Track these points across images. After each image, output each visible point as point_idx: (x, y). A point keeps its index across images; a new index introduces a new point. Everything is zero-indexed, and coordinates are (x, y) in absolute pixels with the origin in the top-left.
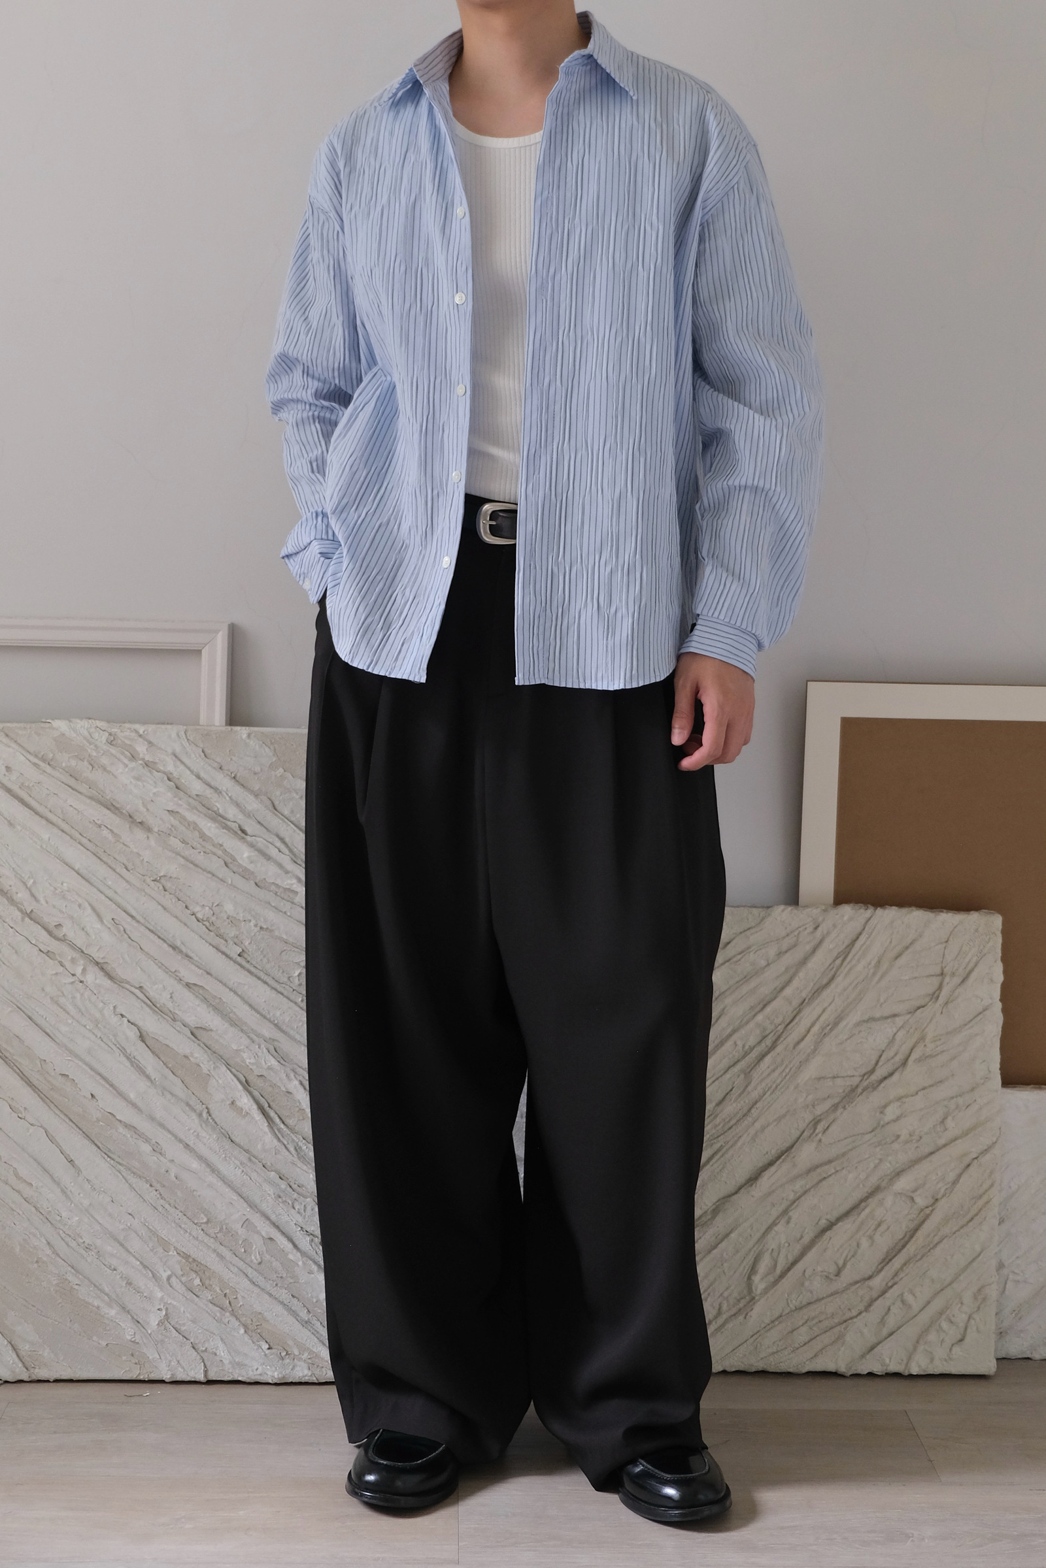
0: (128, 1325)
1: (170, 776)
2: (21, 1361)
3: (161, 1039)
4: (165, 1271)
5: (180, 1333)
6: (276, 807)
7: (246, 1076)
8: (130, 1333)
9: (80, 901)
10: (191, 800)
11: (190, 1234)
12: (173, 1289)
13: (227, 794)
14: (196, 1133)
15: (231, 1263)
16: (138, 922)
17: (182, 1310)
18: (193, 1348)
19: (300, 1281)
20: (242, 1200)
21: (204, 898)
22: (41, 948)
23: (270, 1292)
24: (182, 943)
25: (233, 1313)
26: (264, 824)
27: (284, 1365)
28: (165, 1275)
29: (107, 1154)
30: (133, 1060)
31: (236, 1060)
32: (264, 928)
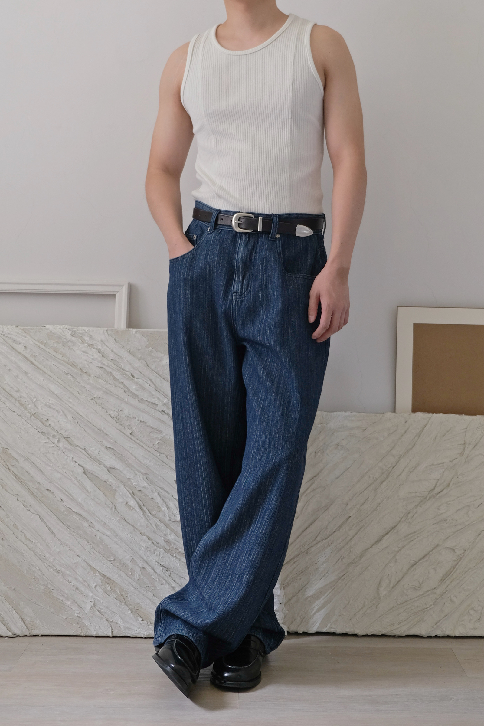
0: (76, 609)
1: (99, 350)
2: (26, 626)
3: (93, 473)
4: (94, 583)
5: (100, 613)
6: (148, 365)
7: (133, 490)
8: (77, 613)
9: (57, 409)
10: (109, 362)
11: (106, 565)
12: (98, 591)
13: (126, 359)
14: (109, 518)
15: (125, 580)
16: (84, 418)
17: (102, 602)
18: (107, 620)
19: (157, 588)
20: (130, 549)
21: (114, 407)
22: (39, 431)
23: (143, 593)
24: (104, 428)
25: (126, 604)
26: (143, 373)
27: (149, 629)
28: (94, 585)
29: (68, 527)
30: (80, 483)
31: (129, 483)
32: (142, 421)
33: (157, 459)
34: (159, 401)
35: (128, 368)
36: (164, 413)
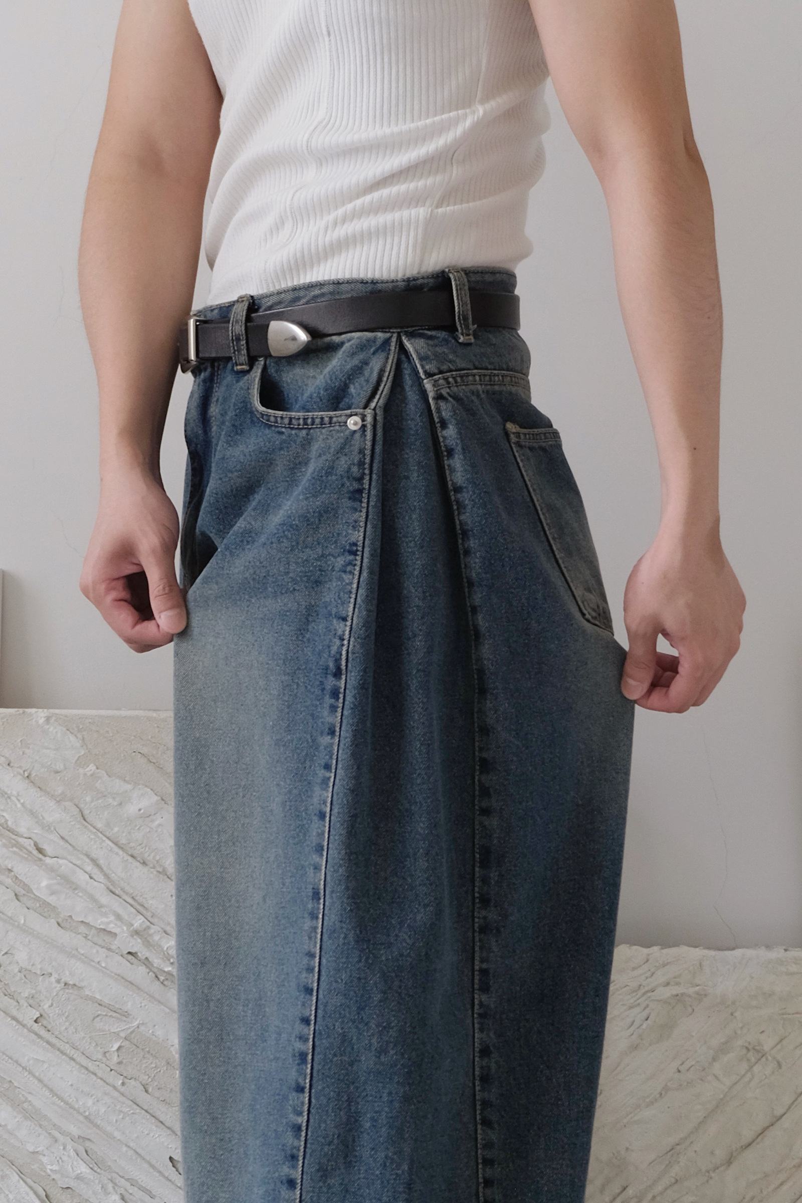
6: (86, 817)
7: (47, 1188)
13: (19, 800)
26: (70, 841)
31: (33, 1167)
32: (69, 984)
33: (116, 1094)
34: (119, 923)
35: (25, 825)
36: (136, 960)
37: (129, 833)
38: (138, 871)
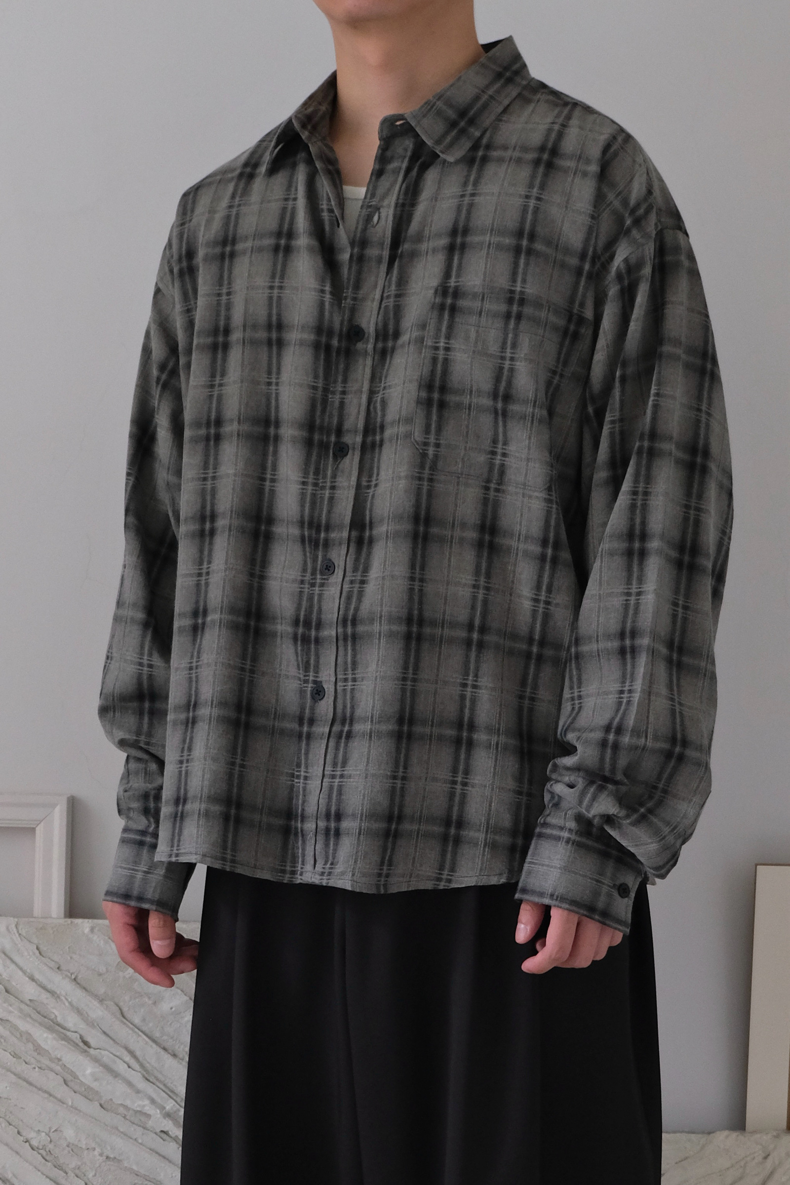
6: (125, 1014)
10: (23, 1006)
13: (67, 1000)
21: (39, 1121)
26: (110, 1035)
32: (110, 1158)
34: (153, 1107)
35: (72, 1021)
36: (168, 1137)
37: (162, 1028)
38: (169, 1061)
